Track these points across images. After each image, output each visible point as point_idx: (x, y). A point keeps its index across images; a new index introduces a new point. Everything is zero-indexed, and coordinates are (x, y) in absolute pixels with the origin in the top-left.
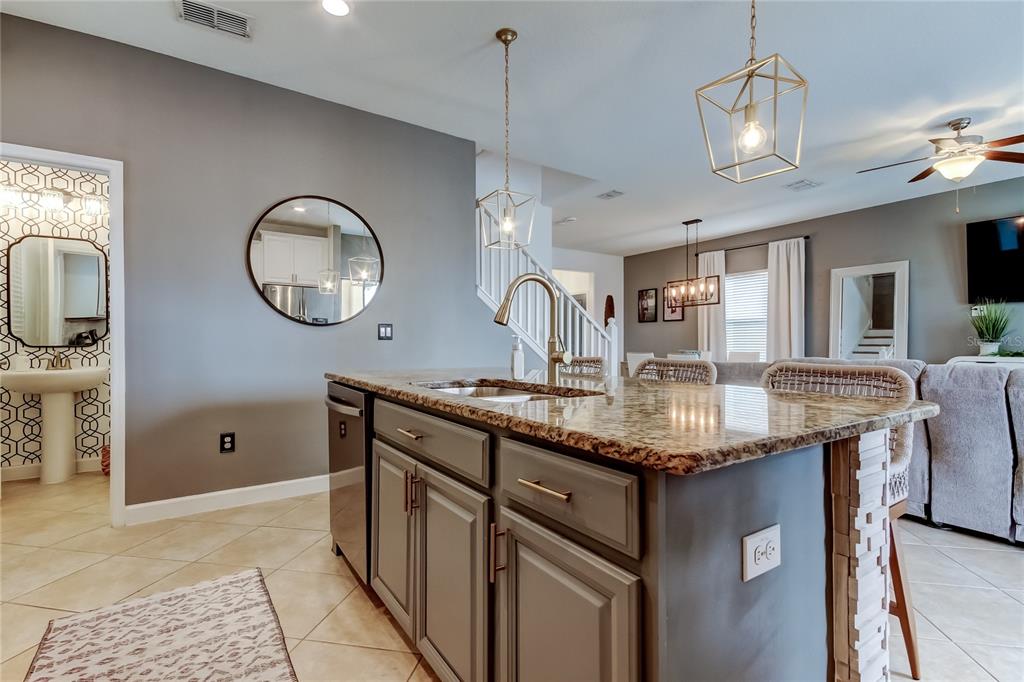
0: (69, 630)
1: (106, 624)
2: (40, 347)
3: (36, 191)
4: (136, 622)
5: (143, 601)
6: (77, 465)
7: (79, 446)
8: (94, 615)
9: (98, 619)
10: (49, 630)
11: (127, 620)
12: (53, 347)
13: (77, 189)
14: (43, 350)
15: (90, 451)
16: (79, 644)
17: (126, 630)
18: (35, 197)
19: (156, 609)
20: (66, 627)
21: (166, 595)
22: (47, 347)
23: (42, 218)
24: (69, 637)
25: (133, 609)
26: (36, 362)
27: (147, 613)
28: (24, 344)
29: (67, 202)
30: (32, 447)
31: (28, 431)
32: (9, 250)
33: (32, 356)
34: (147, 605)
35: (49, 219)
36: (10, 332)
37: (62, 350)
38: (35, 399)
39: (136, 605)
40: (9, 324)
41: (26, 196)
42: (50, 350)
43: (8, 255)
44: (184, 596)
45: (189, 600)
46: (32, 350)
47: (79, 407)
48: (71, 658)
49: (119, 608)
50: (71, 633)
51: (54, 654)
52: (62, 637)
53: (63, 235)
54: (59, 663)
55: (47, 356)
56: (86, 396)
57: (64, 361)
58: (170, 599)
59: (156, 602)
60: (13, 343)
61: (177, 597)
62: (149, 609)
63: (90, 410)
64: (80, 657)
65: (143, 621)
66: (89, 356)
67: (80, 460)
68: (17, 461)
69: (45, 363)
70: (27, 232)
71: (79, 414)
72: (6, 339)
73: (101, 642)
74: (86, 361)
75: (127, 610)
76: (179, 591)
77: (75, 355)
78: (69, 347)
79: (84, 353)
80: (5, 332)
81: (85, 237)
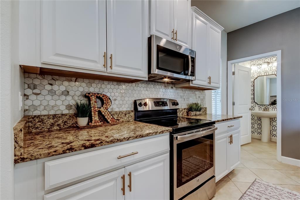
0: (259, 184)
1: (269, 188)
3: (260, 64)
4: (278, 194)
5: (282, 189)
6: (271, 139)
7: (271, 133)
8: (267, 184)
9: (268, 185)
10: (255, 181)
11: (276, 191)
12: (264, 105)
13: (271, 61)
14: (262, 106)
15: (275, 135)
16: (261, 189)
17: (275, 194)
18: (260, 66)
19: (285, 194)
20: (259, 182)
21: (290, 191)
22: (263, 105)
23: (262, 71)
24: (259, 186)
25: (278, 189)
26: (260, 109)
27: (282, 192)
28: (257, 104)
29: (268, 65)
30: (259, 131)
31: (258, 127)
32: (254, 81)
33: (259, 107)
34: (283, 190)
35: (264, 71)
36: (254, 101)
37: (267, 106)
38: (260, 119)
39: (279, 188)
40: (254, 99)
41: (258, 66)
42: (264, 106)
43: (254, 82)
44: (296, 195)
45: (297, 198)
46: (259, 106)
47: (271, 122)
48: (258, 192)
49: (274, 186)
50: (260, 185)
51: (255, 188)
52: (257, 184)
53: (267, 74)
54: (255, 191)
56: (273, 119)
57: (267, 109)
58: (291, 193)
59: (286, 191)
60: (255, 104)
61: (293, 194)
62: (283, 192)
63: (274, 124)
64: (261, 193)
65: (280, 195)
66: (274, 108)
67: (272, 137)
68: (256, 133)
69: (262, 109)
70: (258, 76)
71: (271, 124)
72: (253, 103)
73: (267, 192)
74: (273, 109)
75: (276, 188)
76: (295, 193)
77: (270, 108)
78: (269, 105)
79: (273, 107)
80: (253, 101)
81: (273, 74)
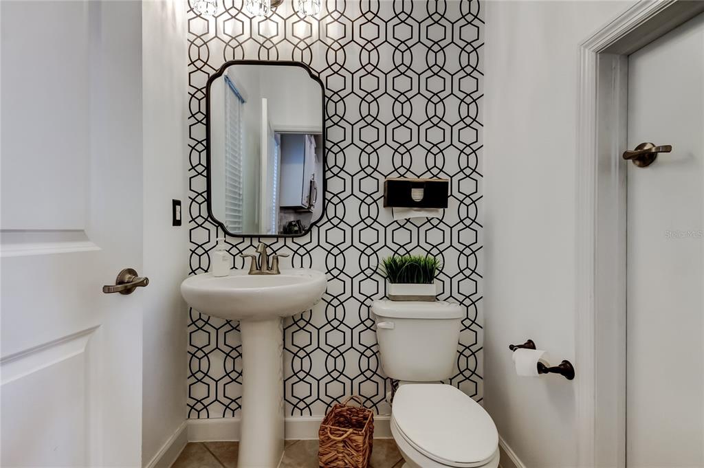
2: (244, 237)
6: (286, 426)
7: (289, 396)
12: (259, 237)
14: (247, 242)
15: (301, 405)
22: (251, 237)
23: (247, 34)
26: (239, 259)
28: (226, 233)
30: (233, 391)
32: (208, 87)
33: (235, 251)
35: (255, 36)
36: (210, 214)
37: (268, 242)
40: (209, 201)
42: (255, 243)
43: (207, 96)
46: (234, 241)
47: (289, 333)
53: (271, 59)
55: (251, 251)
57: (271, 258)
60: (213, 229)
63: (302, 339)
66: (301, 250)
67: (290, 419)
68: (216, 412)
69: (248, 261)
70: (229, 58)
71: (289, 345)
72: (206, 224)
74: (297, 259)
77: (285, 251)
78: (277, 237)
79: (295, 247)
80: (205, 213)
81: (298, 59)
